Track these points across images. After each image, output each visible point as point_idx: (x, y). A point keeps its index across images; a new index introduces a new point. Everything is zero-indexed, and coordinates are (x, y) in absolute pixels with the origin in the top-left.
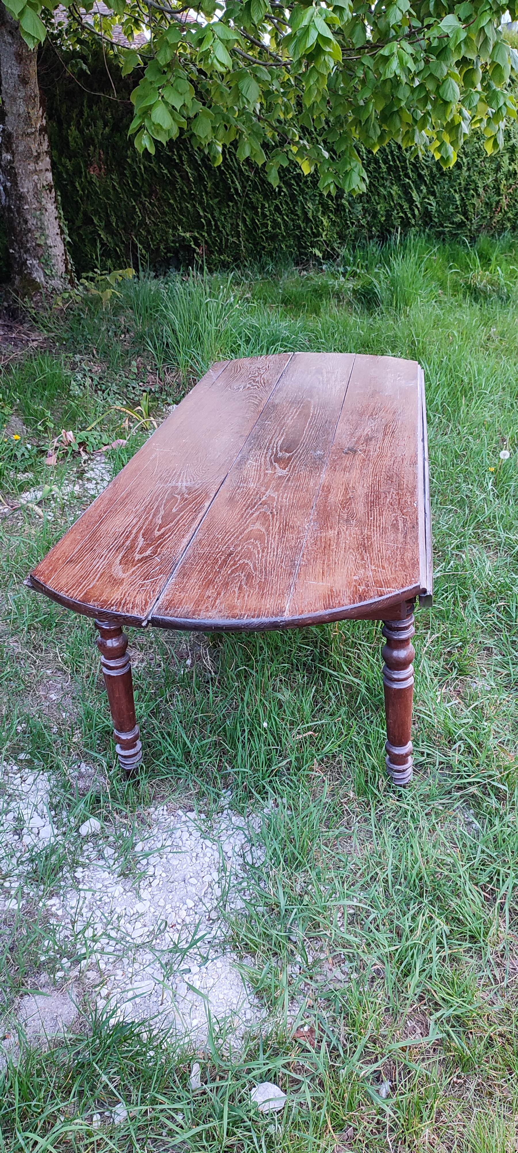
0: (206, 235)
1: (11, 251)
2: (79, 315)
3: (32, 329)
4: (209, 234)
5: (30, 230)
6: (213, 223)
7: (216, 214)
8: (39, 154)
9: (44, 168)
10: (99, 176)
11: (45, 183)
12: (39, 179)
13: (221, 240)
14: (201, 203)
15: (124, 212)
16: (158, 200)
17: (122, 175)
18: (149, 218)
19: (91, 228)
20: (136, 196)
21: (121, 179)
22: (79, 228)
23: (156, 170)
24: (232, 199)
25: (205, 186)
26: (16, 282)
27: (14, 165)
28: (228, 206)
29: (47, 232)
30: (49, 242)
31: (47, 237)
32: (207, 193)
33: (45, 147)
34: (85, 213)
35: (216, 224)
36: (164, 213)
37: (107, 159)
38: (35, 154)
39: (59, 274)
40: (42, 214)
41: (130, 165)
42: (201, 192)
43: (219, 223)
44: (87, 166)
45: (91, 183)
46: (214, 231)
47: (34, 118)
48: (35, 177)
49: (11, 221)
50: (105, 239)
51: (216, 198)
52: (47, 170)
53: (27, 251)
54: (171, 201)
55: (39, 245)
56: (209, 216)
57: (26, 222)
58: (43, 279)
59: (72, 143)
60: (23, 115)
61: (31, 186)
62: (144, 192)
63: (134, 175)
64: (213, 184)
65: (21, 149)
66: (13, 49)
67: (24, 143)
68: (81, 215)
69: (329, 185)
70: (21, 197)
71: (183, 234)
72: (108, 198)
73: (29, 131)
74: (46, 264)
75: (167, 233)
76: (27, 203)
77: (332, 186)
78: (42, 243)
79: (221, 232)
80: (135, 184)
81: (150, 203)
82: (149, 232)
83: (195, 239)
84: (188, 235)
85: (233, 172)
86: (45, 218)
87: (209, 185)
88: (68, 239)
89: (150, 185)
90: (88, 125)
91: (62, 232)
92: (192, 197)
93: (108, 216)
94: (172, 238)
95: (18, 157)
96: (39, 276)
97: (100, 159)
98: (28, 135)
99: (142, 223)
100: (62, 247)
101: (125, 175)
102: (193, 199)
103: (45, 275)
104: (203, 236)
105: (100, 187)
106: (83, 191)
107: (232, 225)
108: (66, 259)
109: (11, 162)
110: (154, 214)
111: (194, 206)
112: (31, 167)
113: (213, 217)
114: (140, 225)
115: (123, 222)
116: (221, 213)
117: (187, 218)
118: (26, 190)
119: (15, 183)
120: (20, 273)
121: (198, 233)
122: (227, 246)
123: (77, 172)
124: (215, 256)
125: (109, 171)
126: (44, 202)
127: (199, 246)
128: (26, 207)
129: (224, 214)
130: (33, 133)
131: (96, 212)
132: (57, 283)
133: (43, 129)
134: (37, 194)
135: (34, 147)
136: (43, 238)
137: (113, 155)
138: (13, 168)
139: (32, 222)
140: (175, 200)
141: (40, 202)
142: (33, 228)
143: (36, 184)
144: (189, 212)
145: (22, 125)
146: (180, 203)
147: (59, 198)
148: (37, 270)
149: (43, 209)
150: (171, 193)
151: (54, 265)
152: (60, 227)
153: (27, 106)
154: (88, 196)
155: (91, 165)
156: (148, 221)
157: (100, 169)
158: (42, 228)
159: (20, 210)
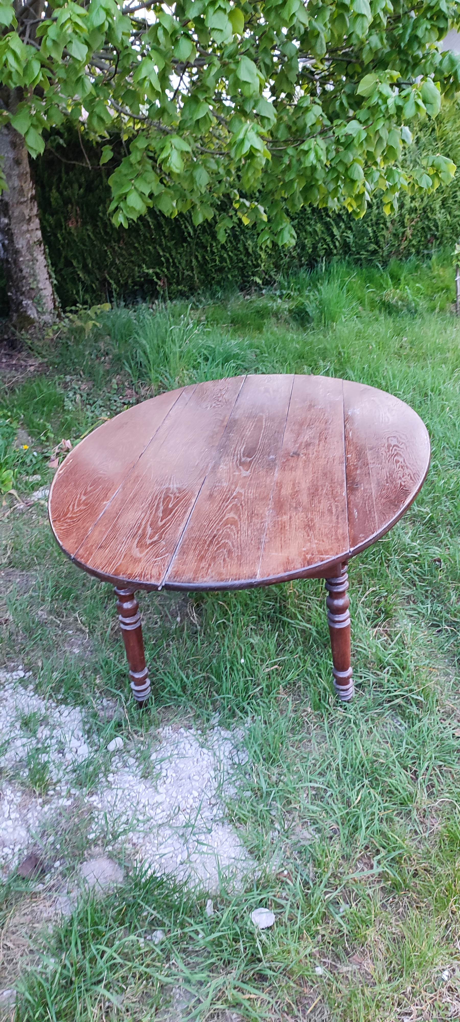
0: (166, 270)
1: (9, 294)
2: (67, 343)
3: (29, 356)
4: (168, 270)
5: (24, 278)
6: (171, 260)
7: (174, 253)
8: (30, 217)
9: (34, 228)
10: (76, 228)
11: (36, 240)
12: (31, 237)
13: (178, 274)
14: (161, 245)
15: (98, 256)
16: (125, 244)
17: (95, 226)
18: (119, 259)
19: (71, 270)
20: (107, 243)
21: (94, 230)
22: (61, 270)
24: (185, 240)
25: (163, 231)
26: (14, 318)
27: (11, 227)
28: (183, 247)
29: (38, 277)
30: (41, 286)
31: (38, 282)
32: (165, 237)
33: (35, 211)
34: (66, 258)
35: (173, 262)
36: (131, 255)
37: (82, 214)
38: (27, 217)
39: (49, 310)
40: (33, 264)
41: (102, 219)
42: (160, 236)
43: (176, 261)
44: (66, 220)
45: (70, 233)
46: (172, 266)
47: (26, 190)
48: (28, 235)
49: (9, 270)
50: (83, 277)
51: (173, 240)
52: (37, 229)
53: (23, 294)
54: (136, 245)
55: (32, 289)
56: (168, 255)
57: (21, 271)
58: (36, 315)
59: (53, 203)
60: (18, 188)
61: (24, 242)
62: (114, 239)
63: (105, 225)
64: (170, 229)
65: (16, 214)
67: (18, 210)
68: (62, 260)
69: (266, 241)
70: (17, 252)
71: (146, 271)
72: (84, 245)
73: (22, 200)
74: (38, 303)
75: (133, 270)
76: (21, 256)
77: (269, 242)
78: (35, 287)
79: (178, 267)
80: (106, 233)
81: (119, 247)
82: (118, 271)
83: (157, 274)
84: (151, 271)
85: (186, 219)
86: (36, 267)
87: (167, 230)
88: (55, 282)
90: (66, 188)
91: (50, 277)
92: (153, 241)
93: (85, 259)
94: (138, 274)
95: (13, 221)
96: (32, 313)
97: (77, 215)
98: (22, 203)
99: (113, 263)
100: (50, 289)
101: (97, 226)
102: (154, 243)
103: (38, 312)
104: (163, 272)
105: (77, 236)
106: (64, 239)
107: (187, 261)
108: (54, 298)
109: (8, 225)
110: (122, 255)
111: (155, 248)
112: (25, 228)
113: (171, 256)
114: (111, 265)
115: (97, 264)
116: (177, 253)
117: (149, 257)
118: (20, 246)
119: (11, 241)
120: (17, 311)
121: (159, 269)
122: (183, 279)
123: (59, 225)
124: (174, 287)
125: (84, 223)
126: (35, 254)
127: (159, 279)
128: (21, 259)
129: (179, 253)
130: (25, 202)
131: (75, 257)
132: (47, 318)
133: (33, 198)
134: (30, 248)
135: (27, 212)
136: (35, 283)
137: (87, 210)
138: (9, 229)
139: (26, 271)
140: (139, 244)
141: (32, 255)
142: (27, 275)
143: (29, 241)
144: (151, 252)
145: (16, 196)
146: (143, 246)
147: (47, 250)
148: (31, 309)
149: (34, 260)
150: (136, 238)
151: (44, 304)
152: (48, 273)
153: (20, 181)
154: (68, 244)
155: (70, 219)
156: (117, 262)
157: (77, 222)
158: (34, 275)
159: (16, 261)
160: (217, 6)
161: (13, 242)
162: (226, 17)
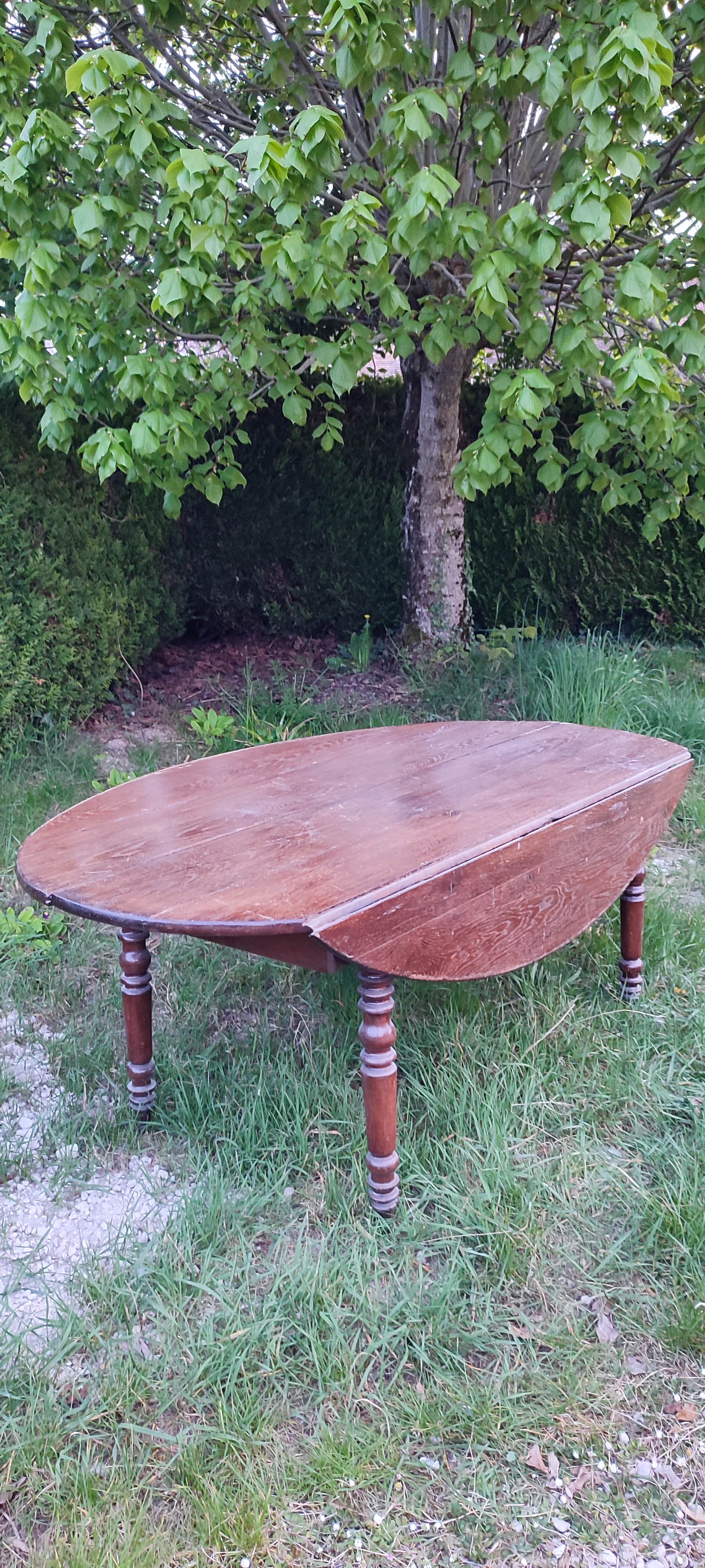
0: (670, 599)
1: (404, 597)
2: (458, 672)
3: (403, 682)
4: (675, 598)
5: (424, 577)
6: (681, 586)
7: (687, 576)
8: (448, 499)
9: (452, 513)
10: (546, 526)
11: (451, 529)
12: (444, 524)
13: (690, 607)
14: (669, 562)
15: (569, 567)
16: (615, 555)
17: (574, 525)
18: (600, 575)
19: (525, 581)
20: (586, 550)
21: (571, 531)
22: (513, 580)
23: (618, 522)
25: (677, 543)
26: (404, 630)
27: (419, 508)
29: (444, 579)
30: (445, 591)
31: (443, 585)
32: (679, 550)
34: (521, 565)
35: (685, 588)
36: (620, 571)
37: (559, 507)
38: (444, 498)
39: (451, 625)
40: (441, 560)
41: (585, 516)
43: (688, 586)
44: (533, 514)
45: (534, 532)
46: (682, 594)
47: (448, 461)
48: (441, 522)
49: (409, 565)
50: (539, 595)
51: (690, 556)
52: (457, 515)
53: (418, 598)
54: (630, 558)
55: (432, 593)
56: (677, 577)
57: (422, 567)
58: (429, 630)
60: (436, 459)
61: (434, 531)
62: (598, 545)
63: (589, 525)
64: (689, 540)
65: (428, 492)
66: (432, 394)
67: (433, 487)
68: (516, 566)
70: (421, 542)
71: (638, 596)
72: (552, 550)
73: (440, 474)
74: (437, 612)
75: (620, 593)
76: (427, 548)
78: (436, 591)
79: (691, 597)
80: (588, 537)
81: (604, 559)
82: (596, 591)
83: (655, 605)
84: (645, 598)
86: (445, 565)
87: (682, 541)
88: (471, 589)
89: (606, 538)
91: (465, 581)
93: (548, 570)
94: (625, 600)
95: (424, 501)
96: (425, 626)
97: (550, 507)
98: (439, 478)
99: (590, 579)
100: (460, 597)
101: (577, 525)
102: (660, 557)
103: (433, 626)
104: (666, 601)
105: (544, 538)
106: (523, 541)
108: (464, 611)
109: (418, 504)
110: (606, 570)
111: (659, 565)
112: (438, 511)
113: (683, 579)
114: (587, 581)
115: (567, 578)
116: (693, 576)
117: (649, 577)
118: (427, 534)
119: (417, 527)
120: (408, 621)
121: (660, 596)
122: (696, 614)
124: (680, 626)
125: (559, 520)
126: (446, 547)
127: (659, 612)
128: (425, 552)
129: (698, 576)
130: (444, 477)
131: (534, 564)
132: (445, 635)
134: (439, 540)
135: (445, 490)
136: (438, 585)
137: (568, 504)
138: (418, 511)
139: (428, 568)
140: (636, 557)
141: (441, 548)
142: (429, 574)
143: (440, 530)
144: (651, 571)
145: (433, 468)
146: (642, 560)
147: (467, 545)
148: (425, 620)
149: (444, 555)
150: (632, 548)
151: (445, 616)
152: (463, 575)
153: (441, 449)
154: (529, 545)
155: (538, 512)
156: (596, 578)
157: (549, 518)
158: (438, 576)
159: (418, 555)
160: (588, 193)
161: (419, 528)
162: (602, 206)
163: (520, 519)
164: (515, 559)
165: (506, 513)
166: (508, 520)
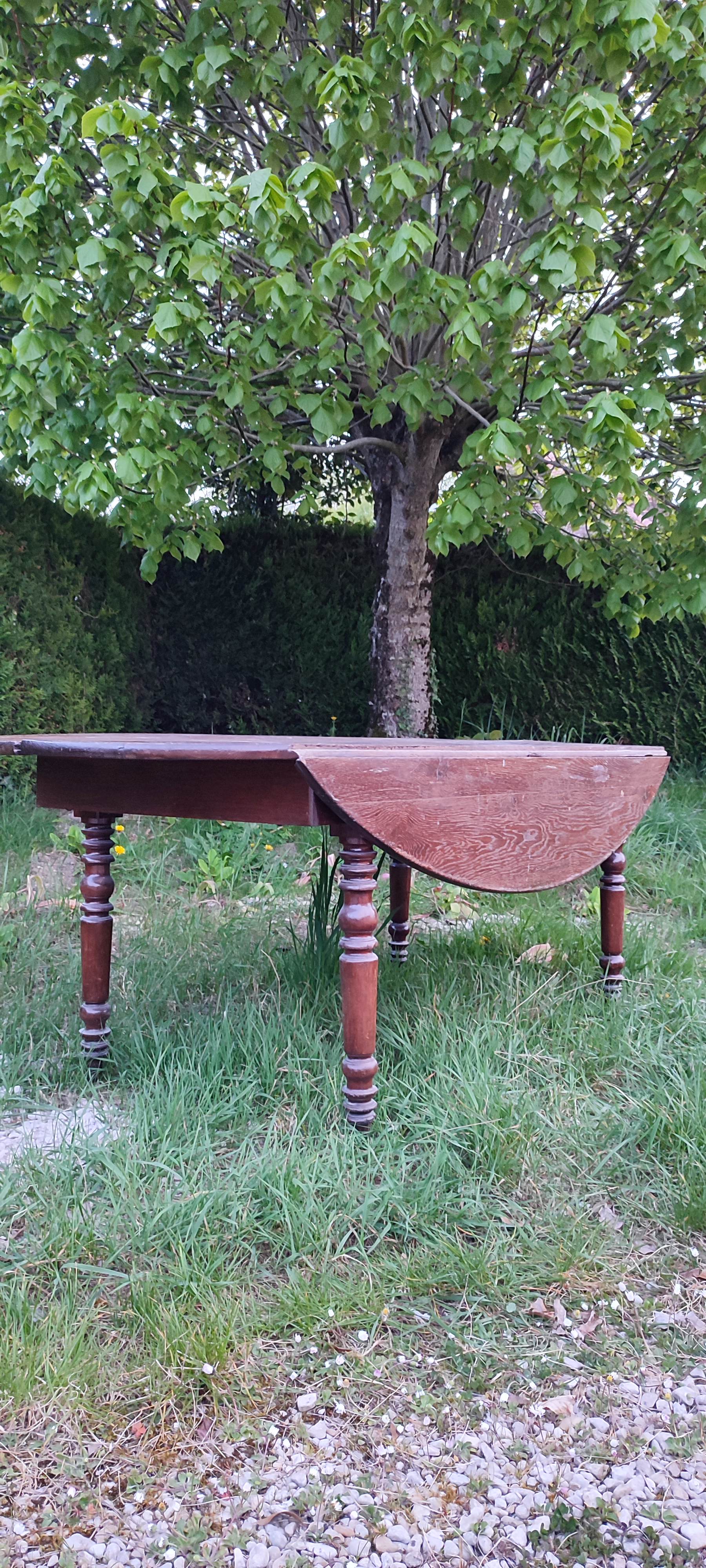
0: (628, 726)
1: (370, 702)
4: (633, 725)
5: (391, 682)
6: (639, 713)
7: (645, 704)
8: (416, 608)
9: (419, 622)
10: (507, 654)
11: (418, 637)
12: (411, 632)
13: (648, 736)
14: (627, 691)
15: (530, 693)
16: (574, 683)
17: (535, 653)
18: (560, 702)
19: (487, 706)
20: (547, 677)
21: (532, 659)
23: (576, 652)
24: (668, 690)
25: (634, 672)
27: (387, 616)
28: (662, 697)
29: (410, 685)
30: (410, 696)
31: (409, 691)
32: (636, 679)
33: (426, 602)
34: (484, 690)
35: (643, 716)
36: (580, 698)
37: (520, 637)
38: (411, 606)
39: (416, 731)
40: (408, 667)
41: (545, 645)
42: (627, 677)
44: (495, 642)
45: (496, 659)
46: (640, 722)
47: (417, 572)
48: (408, 630)
49: (375, 672)
51: (647, 685)
52: (423, 625)
53: (384, 703)
54: (589, 685)
55: (397, 698)
56: (635, 705)
57: (389, 673)
59: (482, 618)
60: (404, 568)
61: (401, 638)
62: (558, 673)
63: (549, 654)
64: (645, 671)
65: (396, 601)
66: (402, 506)
67: (401, 595)
68: (478, 690)
70: (389, 648)
71: (598, 722)
72: (513, 676)
73: (409, 584)
74: (402, 716)
75: (579, 719)
76: (394, 654)
78: (402, 696)
79: (649, 725)
80: (548, 664)
81: (564, 686)
83: (614, 731)
84: (604, 724)
85: (672, 659)
86: (411, 672)
87: (639, 671)
88: (435, 697)
89: (566, 667)
90: (504, 602)
91: (430, 690)
92: (618, 683)
93: (510, 695)
94: (585, 726)
95: (392, 609)
96: (391, 730)
97: (512, 637)
98: (407, 588)
99: (550, 706)
100: (426, 705)
101: (537, 653)
102: (618, 685)
103: (399, 729)
104: (625, 727)
105: (505, 665)
106: (485, 666)
107: (665, 718)
108: (429, 717)
109: (386, 613)
110: (566, 696)
111: (618, 693)
112: (405, 619)
113: (641, 708)
114: (547, 708)
115: (528, 704)
116: (650, 704)
117: (607, 705)
118: (395, 641)
119: (385, 634)
120: (374, 726)
121: (619, 723)
125: (520, 649)
126: (413, 655)
128: (392, 658)
129: (655, 705)
130: (412, 587)
131: (496, 690)
133: (424, 585)
134: (406, 647)
135: (411, 600)
136: (404, 691)
137: (529, 634)
138: (386, 619)
139: (395, 674)
140: (595, 686)
141: (408, 655)
142: (395, 680)
143: (407, 637)
144: (610, 700)
145: (402, 577)
146: (601, 689)
147: (433, 655)
148: (391, 724)
149: (410, 662)
150: (591, 677)
151: (411, 720)
152: (428, 684)
153: (409, 560)
154: (491, 672)
155: (500, 641)
156: (557, 704)
157: (511, 646)
158: (405, 681)
159: (385, 661)
160: (555, 243)
161: (386, 635)
162: (568, 256)
163: (483, 647)
164: (477, 684)
165: (469, 640)
166: (472, 648)
